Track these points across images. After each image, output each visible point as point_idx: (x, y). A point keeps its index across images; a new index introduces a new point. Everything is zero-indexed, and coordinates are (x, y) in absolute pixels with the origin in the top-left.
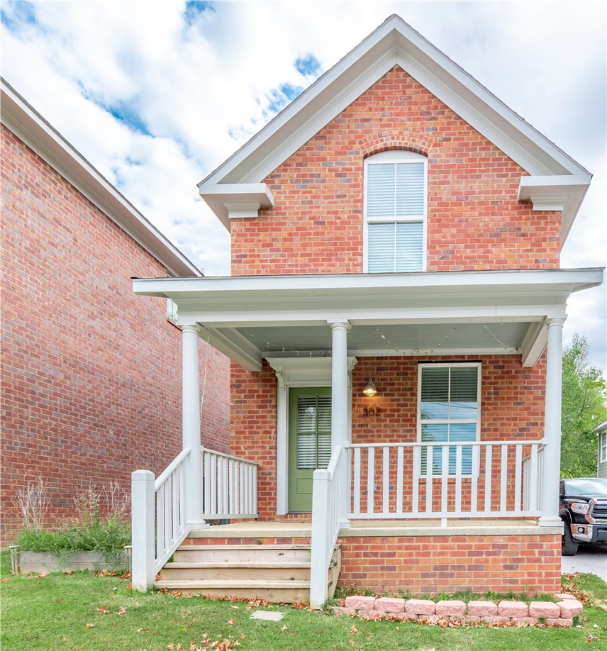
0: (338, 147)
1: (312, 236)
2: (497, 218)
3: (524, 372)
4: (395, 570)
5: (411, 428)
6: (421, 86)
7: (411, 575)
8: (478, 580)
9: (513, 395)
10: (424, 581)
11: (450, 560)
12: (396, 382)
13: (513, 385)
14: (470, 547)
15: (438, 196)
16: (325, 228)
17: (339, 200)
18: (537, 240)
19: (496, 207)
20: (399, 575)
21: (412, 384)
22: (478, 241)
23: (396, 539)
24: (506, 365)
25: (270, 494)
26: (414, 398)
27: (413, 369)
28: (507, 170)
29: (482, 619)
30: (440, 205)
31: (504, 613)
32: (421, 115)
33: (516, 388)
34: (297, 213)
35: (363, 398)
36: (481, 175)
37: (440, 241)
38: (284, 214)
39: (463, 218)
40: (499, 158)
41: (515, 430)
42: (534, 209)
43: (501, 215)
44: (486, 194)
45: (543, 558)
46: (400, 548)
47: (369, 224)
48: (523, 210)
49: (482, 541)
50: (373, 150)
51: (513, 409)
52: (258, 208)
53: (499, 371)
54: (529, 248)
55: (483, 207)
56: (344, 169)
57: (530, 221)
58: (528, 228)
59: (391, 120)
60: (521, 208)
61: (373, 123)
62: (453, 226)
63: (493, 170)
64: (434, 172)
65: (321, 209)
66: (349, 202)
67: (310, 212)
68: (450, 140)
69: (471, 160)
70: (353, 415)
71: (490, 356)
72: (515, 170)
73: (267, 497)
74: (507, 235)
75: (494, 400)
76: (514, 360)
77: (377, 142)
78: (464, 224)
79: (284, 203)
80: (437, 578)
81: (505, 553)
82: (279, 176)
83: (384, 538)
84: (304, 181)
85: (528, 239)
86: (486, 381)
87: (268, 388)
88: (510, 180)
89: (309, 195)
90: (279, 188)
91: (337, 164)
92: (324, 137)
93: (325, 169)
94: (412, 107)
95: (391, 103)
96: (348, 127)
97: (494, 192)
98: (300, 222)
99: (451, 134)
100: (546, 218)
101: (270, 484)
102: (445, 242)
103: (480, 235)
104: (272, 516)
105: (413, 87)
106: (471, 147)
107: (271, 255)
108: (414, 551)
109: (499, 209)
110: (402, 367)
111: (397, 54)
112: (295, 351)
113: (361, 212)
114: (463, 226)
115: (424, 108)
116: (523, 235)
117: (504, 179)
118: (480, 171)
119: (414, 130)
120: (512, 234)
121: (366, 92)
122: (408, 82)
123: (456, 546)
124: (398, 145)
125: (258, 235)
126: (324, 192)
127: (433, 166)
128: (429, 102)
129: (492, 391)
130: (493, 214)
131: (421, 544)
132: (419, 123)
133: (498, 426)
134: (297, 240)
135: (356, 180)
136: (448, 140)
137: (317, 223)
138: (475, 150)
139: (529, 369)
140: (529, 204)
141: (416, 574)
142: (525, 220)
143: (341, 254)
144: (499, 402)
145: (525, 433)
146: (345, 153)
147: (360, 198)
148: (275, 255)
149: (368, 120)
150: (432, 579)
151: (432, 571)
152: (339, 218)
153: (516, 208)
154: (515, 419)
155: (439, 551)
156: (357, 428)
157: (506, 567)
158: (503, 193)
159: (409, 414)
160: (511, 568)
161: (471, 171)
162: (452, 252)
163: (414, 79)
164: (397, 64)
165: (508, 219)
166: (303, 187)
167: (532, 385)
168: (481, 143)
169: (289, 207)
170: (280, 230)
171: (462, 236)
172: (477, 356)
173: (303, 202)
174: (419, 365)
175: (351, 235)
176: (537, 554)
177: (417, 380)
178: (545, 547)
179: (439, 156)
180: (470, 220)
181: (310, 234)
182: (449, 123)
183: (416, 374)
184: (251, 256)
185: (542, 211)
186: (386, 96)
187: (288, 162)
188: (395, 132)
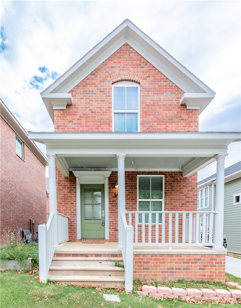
0: (101, 79)
1: (90, 118)
2: (171, 112)
3: (184, 179)
4: (149, 269)
5: (135, 203)
6: (137, 52)
7: (157, 272)
8: (188, 274)
9: (179, 189)
10: (163, 275)
11: (174, 265)
12: (128, 183)
13: (179, 185)
14: (184, 259)
15: (145, 101)
16: (96, 115)
17: (102, 102)
18: (189, 122)
19: (171, 107)
20: (151, 272)
21: (135, 184)
22: (163, 122)
23: (150, 255)
24: (176, 176)
25: (74, 230)
26: (136, 190)
27: (135, 177)
28: (175, 91)
29: (210, 298)
30: (146, 105)
31: (220, 296)
32: (137, 65)
33: (180, 186)
34: (83, 107)
35: (114, 189)
36: (164, 93)
37: (146, 122)
38: (77, 108)
39: (156, 112)
40: (172, 85)
41: (180, 204)
42: (187, 108)
43: (173, 110)
44: (166, 101)
45: (217, 265)
46: (151, 260)
47: (114, 113)
48: (182, 108)
49: (189, 257)
50: (116, 80)
51: (179, 195)
52: (66, 105)
53: (173, 179)
54: (185, 125)
55: (165, 107)
56: (104, 89)
57: (185, 114)
58: (185, 116)
59: (124, 67)
60: (181, 108)
61: (116, 69)
62: (152, 115)
63: (169, 91)
64: (143, 91)
65: (94, 106)
66: (106, 103)
67: (89, 107)
68: (150, 77)
69: (159, 86)
70: (109, 197)
71: (169, 172)
72: (179, 91)
73: (73, 231)
74: (175, 119)
75: (171, 191)
76: (179, 174)
77: (118, 77)
78: (157, 114)
79: (78, 103)
80: (169, 274)
81: (200, 263)
82: (75, 91)
83: (144, 255)
84: (86, 94)
85: (184, 121)
86: (167, 183)
87: (72, 184)
88: (176, 95)
89: (88, 100)
90: (75, 96)
91: (100, 86)
92: (94, 74)
93: (95, 88)
94: (133, 62)
95: (124, 60)
96: (105, 70)
97: (169, 100)
98: (85, 111)
99: (150, 74)
100: (192, 112)
101: (74, 226)
102: (149, 122)
103: (164, 119)
104: (75, 240)
105: (133, 53)
106: (159, 80)
107: (72, 126)
108: (158, 261)
109: (172, 108)
110: (130, 176)
111: (126, 38)
112: (88, 168)
113: (111, 108)
114: (156, 115)
115: (138, 62)
116: (183, 120)
117: (174, 95)
118: (163, 91)
119: (134, 72)
120: (177, 119)
121: (112, 54)
122: (131, 50)
123: (177, 259)
124: (127, 79)
125: (66, 117)
126: (95, 99)
127: (143, 88)
128: (140, 60)
129: (170, 187)
130: (169, 110)
131: (161, 258)
132: (136, 69)
133: (173, 203)
134: (84, 120)
135: (109, 94)
136: (149, 77)
137: (92, 112)
138: (161, 81)
139: (186, 178)
140: (185, 106)
141: (159, 271)
142: (183, 113)
143: (103, 126)
144: (173, 192)
145: (184, 205)
146: (104, 82)
147: (110, 102)
148: (74, 126)
149: (114, 67)
150: (166, 274)
151: (166, 270)
152: (102, 110)
153: (179, 108)
154: (180, 200)
155: (170, 261)
156: (111, 202)
157: (200, 269)
158: (174, 101)
159: (134, 196)
160: (202, 269)
161: (159, 91)
162: (152, 127)
163: (134, 49)
164: (126, 43)
165: (176, 112)
166: (86, 96)
167: (187, 185)
168: (163, 79)
169: (80, 105)
170: (76, 115)
171: (156, 119)
172: (163, 172)
173: (86, 103)
174: (138, 175)
175: (107, 118)
176: (214, 263)
177: (137, 182)
178: (218, 260)
179: (145, 84)
180: (159, 112)
181: (89, 117)
182: (149, 69)
183: (136, 179)
184: (63, 126)
185: (190, 109)
186: (121, 57)
187: (79, 85)
188: (126, 73)
